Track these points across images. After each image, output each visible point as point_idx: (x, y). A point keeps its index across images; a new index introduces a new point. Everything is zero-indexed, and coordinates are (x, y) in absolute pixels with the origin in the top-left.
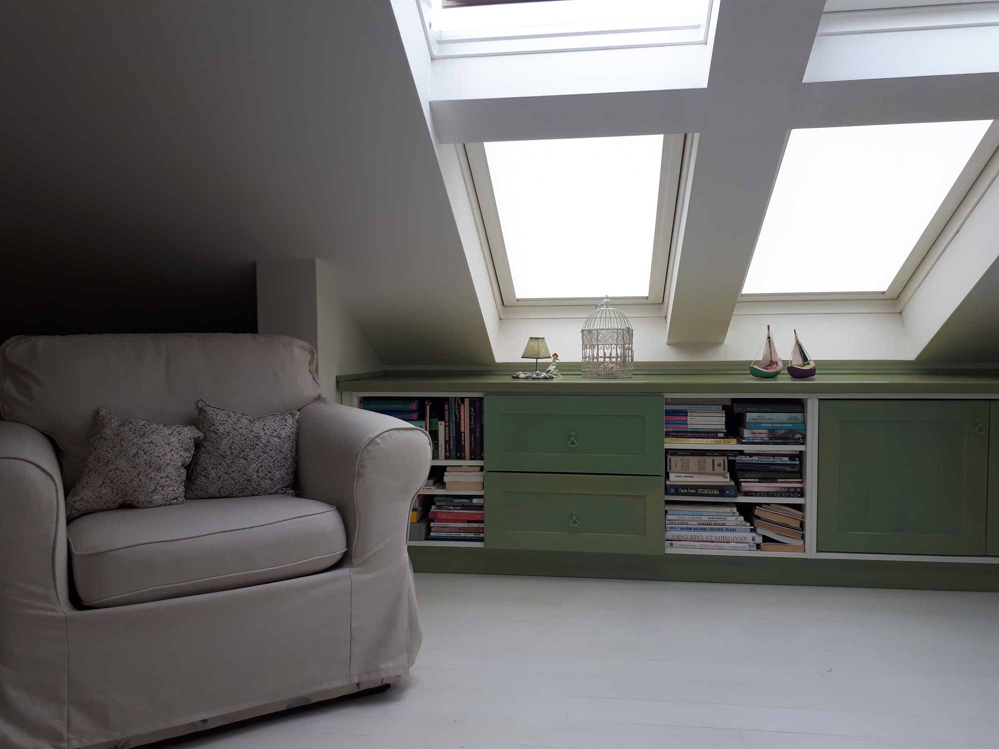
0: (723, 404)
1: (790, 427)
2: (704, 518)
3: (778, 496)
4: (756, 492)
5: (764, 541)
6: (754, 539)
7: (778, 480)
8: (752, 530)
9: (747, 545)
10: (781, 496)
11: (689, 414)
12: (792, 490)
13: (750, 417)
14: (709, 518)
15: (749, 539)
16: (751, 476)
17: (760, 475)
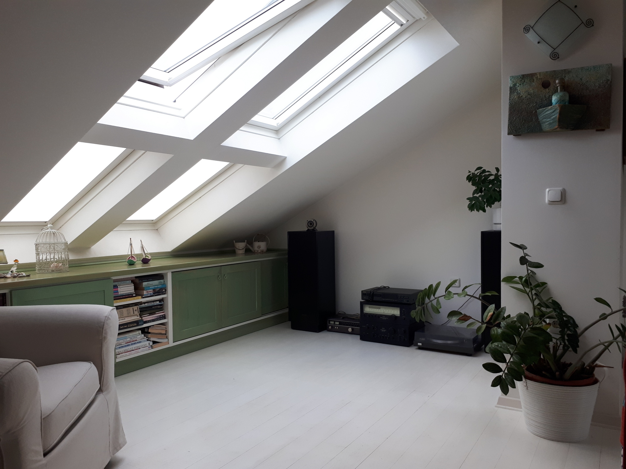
0: (132, 279)
1: (161, 287)
2: (128, 339)
3: (156, 321)
4: (148, 321)
5: (153, 344)
6: (149, 344)
7: (156, 313)
8: (147, 340)
9: (147, 347)
10: (158, 320)
11: (119, 287)
12: (161, 316)
13: (145, 284)
14: (130, 339)
15: (148, 345)
16: (146, 313)
17: (149, 312)
